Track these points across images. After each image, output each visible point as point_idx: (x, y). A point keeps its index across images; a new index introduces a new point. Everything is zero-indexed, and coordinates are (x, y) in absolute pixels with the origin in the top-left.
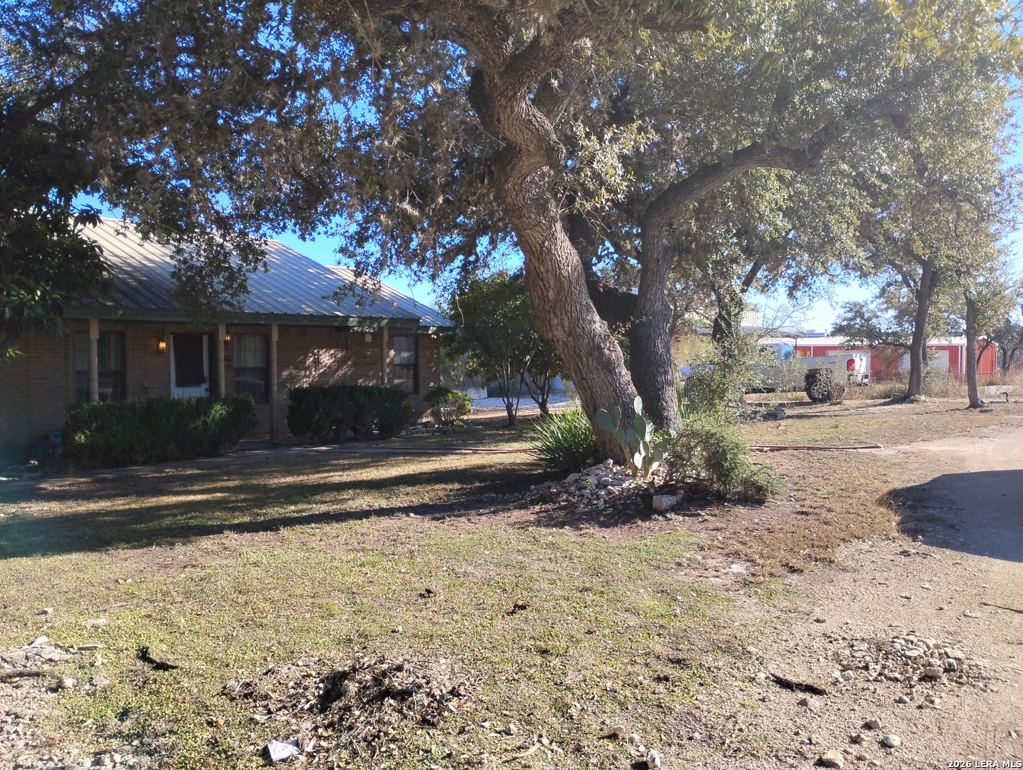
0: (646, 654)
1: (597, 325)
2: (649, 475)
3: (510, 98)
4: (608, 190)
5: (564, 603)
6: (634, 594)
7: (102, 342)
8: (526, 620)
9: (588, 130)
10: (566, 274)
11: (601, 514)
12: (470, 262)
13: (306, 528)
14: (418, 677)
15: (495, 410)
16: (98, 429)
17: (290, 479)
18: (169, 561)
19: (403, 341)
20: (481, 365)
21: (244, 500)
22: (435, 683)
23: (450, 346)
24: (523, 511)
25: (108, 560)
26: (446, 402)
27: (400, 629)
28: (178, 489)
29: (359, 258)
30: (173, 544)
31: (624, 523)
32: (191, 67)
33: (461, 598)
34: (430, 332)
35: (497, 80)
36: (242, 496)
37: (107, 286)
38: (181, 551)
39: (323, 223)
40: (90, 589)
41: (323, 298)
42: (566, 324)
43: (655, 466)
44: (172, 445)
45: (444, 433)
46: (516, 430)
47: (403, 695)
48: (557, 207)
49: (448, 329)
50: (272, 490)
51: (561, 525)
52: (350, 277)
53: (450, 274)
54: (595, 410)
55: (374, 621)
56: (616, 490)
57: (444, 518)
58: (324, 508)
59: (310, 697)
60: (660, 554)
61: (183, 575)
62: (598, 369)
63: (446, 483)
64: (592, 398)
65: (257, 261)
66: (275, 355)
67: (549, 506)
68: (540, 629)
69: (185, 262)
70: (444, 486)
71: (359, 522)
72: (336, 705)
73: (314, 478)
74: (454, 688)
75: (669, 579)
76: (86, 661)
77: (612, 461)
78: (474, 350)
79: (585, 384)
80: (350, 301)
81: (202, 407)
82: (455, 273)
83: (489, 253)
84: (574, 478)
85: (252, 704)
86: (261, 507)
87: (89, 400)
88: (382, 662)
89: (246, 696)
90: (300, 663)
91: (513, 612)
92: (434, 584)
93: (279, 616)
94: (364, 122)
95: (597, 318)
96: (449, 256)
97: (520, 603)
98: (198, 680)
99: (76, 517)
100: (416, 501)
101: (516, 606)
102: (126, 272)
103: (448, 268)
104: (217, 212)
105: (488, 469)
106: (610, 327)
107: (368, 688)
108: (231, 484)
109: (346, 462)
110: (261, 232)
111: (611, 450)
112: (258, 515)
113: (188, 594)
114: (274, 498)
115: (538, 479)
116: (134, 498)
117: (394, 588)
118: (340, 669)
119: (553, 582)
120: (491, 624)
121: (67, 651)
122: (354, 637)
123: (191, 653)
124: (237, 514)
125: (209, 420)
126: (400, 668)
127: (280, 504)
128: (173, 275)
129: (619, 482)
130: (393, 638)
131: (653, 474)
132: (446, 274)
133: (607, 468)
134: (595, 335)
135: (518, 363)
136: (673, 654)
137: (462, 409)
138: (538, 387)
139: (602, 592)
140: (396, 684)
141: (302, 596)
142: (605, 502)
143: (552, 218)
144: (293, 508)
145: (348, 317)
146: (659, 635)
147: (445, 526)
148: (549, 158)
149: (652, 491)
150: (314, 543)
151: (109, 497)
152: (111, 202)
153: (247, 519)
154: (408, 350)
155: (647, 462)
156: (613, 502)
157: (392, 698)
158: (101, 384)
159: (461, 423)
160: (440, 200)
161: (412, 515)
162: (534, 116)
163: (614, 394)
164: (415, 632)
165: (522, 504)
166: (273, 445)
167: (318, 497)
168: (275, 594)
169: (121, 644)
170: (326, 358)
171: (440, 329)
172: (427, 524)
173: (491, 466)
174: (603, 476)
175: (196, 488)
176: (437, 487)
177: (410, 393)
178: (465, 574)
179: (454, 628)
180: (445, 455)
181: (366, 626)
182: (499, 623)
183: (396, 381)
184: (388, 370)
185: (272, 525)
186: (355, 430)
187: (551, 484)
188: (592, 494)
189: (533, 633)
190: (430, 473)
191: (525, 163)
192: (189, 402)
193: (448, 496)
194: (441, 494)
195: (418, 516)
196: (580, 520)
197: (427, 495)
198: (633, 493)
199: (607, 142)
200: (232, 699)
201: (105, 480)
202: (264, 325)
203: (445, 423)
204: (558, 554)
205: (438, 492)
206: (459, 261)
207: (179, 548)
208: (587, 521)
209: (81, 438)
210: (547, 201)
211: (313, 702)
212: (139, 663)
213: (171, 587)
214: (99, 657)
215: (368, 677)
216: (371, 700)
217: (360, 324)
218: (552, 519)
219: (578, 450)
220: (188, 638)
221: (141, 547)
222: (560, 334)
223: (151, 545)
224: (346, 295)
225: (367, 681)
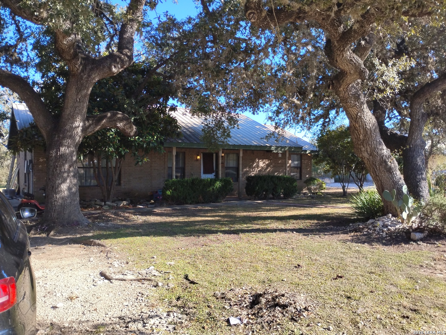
0: (399, 305)
1: (385, 151)
2: (410, 222)
3: (342, 51)
4: (391, 89)
5: (360, 278)
6: (396, 277)
7: (177, 156)
8: (342, 283)
9: (380, 61)
10: (369, 128)
11: (384, 239)
12: (326, 122)
13: (250, 234)
14: (291, 300)
15: (337, 188)
16: (175, 190)
17: (245, 214)
18: (197, 243)
19: (295, 157)
20: (331, 168)
21: (227, 221)
22: (298, 304)
23: (316, 159)
24: (345, 235)
25: (176, 240)
26: (314, 184)
27: (285, 279)
28: (202, 215)
29: (277, 121)
30: (199, 236)
31: (395, 244)
32: (212, 47)
33: (313, 270)
34: (307, 153)
35: (336, 44)
36: (226, 219)
37: (179, 134)
38: (202, 239)
39: (262, 107)
40: (169, 250)
41: (261, 138)
42: (369, 150)
43: (413, 218)
44: (201, 197)
45: (313, 198)
46: (347, 198)
47: (284, 307)
48: (365, 97)
49: (316, 151)
50: (238, 218)
51: (364, 243)
52: (273, 129)
53: (317, 128)
54: (383, 190)
55: (275, 275)
56: (392, 229)
57: (308, 235)
58: (258, 227)
59: (247, 302)
60: (412, 260)
61: (202, 249)
62: (384, 172)
63: (311, 220)
64: (381, 185)
65: (235, 124)
66: (241, 162)
67: (358, 234)
68: (348, 287)
69: (207, 125)
70: (310, 221)
71: (272, 233)
72: (257, 307)
73: (255, 214)
74: (306, 307)
75: (415, 272)
76: (166, 277)
77: (391, 215)
78: (327, 161)
79: (378, 178)
80: (273, 140)
81: (212, 182)
82: (319, 127)
83: (335, 118)
84: (371, 222)
85: (225, 302)
86: (233, 224)
87: (172, 178)
88: (276, 292)
89: (222, 298)
90: (244, 288)
91: (336, 279)
92: (302, 262)
93: (237, 269)
94: (280, 64)
95: (385, 147)
96: (317, 119)
97: (340, 275)
98: (205, 289)
99: (165, 223)
100: (297, 227)
101: (337, 276)
102: (186, 129)
103: (316, 124)
104: (220, 105)
105: (331, 215)
106: (391, 152)
107: (270, 302)
108: (222, 214)
109: (268, 208)
110: (236, 112)
111: (391, 210)
112: (232, 227)
113: (203, 256)
114: (238, 221)
115: (354, 221)
116: (186, 217)
117: (284, 262)
118: (259, 293)
119: (356, 268)
120: (325, 283)
121: (160, 273)
122: (266, 281)
123: (203, 279)
124: (223, 226)
125: (215, 188)
126: (283, 295)
127: (241, 224)
128: (203, 130)
129: (393, 225)
130: (282, 283)
131: (412, 222)
132: (315, 127)
133: (388, 218)
134: (383, 156)
135: (349, 168)
136: (412, 306)
137: (321, 187)
138: (358, 179)
139: (380, 275)
140: (281, 302)
141: (246, 262)
142: (386, 234)
143: (362, 102)
144: (245, 225)
145: (271, 146)
146: (407, 297)
147: (309, 238)
148: (361, 76)
149: (411, 230)
150: (252, 240)
151: (177, 216)
152: (181, 102)
153: (227, 229)
154: (297, 161)
155: (409, 216)
156: (391, 234)
157: (279, 307)
158: (176, 172)
159: (320, 194)
160: (312, 95)
161: (295, 232)
162: (353, 57)
163: (392, 183)
164: (291, 282)
165: (345, 232)
166: (239, 199)
167: (256, 222)
168: (236, 260)
169: (179, 272)
170: (261, 164)
171: (312, 151)
172: (300, 237)
173: (332, 214)
174: (386, 222)
175: (209, 215)
176: (306, 221)
177: (298, 180)
178: (316, 260)
179: (309, 282)
180: (312, 207)
181: (271, 277)
182: (329, 283)
183: (292, 174)
184: (288, 169)
185: (236, 232)
186: (273, 194)
187: (360, 223)
188: (380, 230)
189: (344, 289)
190: (304, 215)
191: (349, 79)
192: (207, 180)
193: (311, 225)
194: (308, 224)
195: (297, 233)
196: (373, 241)
197: (301, 224)
198: (401, 231)
199: (390, 67)
200: (217, 298)
201: (176, 209)
202: (238, 150)
203: (313, 193)
204: (360, 256)
205: (307, 224)
206: (321, 121)
207: (201, 238)
208: (376, 242)
209: (168, 193)
210: (359, 95)
211: (248, 304)
212: (185, 280)
213: (197, 253)
214: (171, 276)
215: (270, 297)
216: (271, 307)
217: (276, 149)
218: (359, 239)
219: (374, 209)
220: (203, 273)
221: (188, 236)
222: (366, 155)
223: (190, 236)
224: (270, 137)
225: (269, 299)
